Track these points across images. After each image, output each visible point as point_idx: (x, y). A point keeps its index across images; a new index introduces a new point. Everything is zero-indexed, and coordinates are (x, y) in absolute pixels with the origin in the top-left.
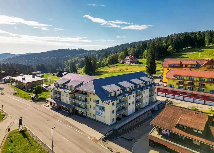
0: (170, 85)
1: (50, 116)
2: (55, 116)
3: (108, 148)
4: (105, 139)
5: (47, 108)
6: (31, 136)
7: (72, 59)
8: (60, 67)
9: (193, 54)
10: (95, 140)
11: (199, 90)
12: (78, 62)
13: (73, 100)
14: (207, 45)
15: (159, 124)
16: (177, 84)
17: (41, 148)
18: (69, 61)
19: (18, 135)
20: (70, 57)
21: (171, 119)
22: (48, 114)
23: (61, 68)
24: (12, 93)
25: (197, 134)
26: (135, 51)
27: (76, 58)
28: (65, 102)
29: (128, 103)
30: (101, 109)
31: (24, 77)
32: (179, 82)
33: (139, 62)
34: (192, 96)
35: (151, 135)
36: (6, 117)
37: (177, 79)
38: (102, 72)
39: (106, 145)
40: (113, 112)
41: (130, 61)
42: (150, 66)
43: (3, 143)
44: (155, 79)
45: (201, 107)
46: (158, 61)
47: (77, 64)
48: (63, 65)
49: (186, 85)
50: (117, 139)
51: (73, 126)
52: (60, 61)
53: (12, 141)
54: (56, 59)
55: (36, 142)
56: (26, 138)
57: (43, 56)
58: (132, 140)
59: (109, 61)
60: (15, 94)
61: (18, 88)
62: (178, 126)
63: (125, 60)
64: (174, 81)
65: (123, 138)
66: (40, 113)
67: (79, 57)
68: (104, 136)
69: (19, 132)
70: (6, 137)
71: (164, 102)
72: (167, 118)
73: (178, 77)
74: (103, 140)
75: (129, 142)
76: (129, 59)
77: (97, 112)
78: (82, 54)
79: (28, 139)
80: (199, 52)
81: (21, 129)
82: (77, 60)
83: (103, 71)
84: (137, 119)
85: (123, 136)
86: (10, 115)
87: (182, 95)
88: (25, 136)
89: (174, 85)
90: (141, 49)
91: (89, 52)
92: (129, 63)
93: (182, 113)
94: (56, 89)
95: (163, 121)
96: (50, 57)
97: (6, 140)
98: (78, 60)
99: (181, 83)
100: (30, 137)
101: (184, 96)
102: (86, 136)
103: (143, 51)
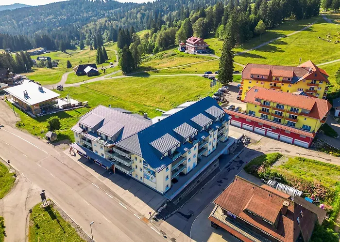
0: (250, 111)
1: (81, 175)
2: (87, 175)
3: (161, 231)
4: (157, 218)
5: (73, 158)
6: (61, 215)
7: (95, 21)
8: (76, 38)
9: (296, 34)
10: (144, 219)
11: (288, 124)
12: (105, 28)
13: (111, 156)
14: (322, 11)
15: (225, 205)
16: (260, 111)
17: (77, 236)
18: (91, 25)
19: (44, 215)
20: (91, 17)
21: (240, 199)
22: (77, 172)
23: (79, 39)
24: (13, 122)
25: (267, 224)
26: (203, 23)
27: (102, 21)
28: (99, 154)
29: (188, 158)
30: (151, 173)
31: (25, 93)
32: (263, 109)
33: (209, 48)
34: (277, 130)
35: (213, 216)
36: (17, 178)
37: (261, 105)
38: (149, 69)
39: (158, 228)
40: (167, 177)
41: (195, 48)
42: (225, 71)
43: (28, 229)
44: (230, 92)
45: (286, 151)
46: (239, 47)
47: (105, 34)
48: (81, 33)
49: (272, 115)
50: (172, 215)
51: (114, 195)
52: (74, 25)
53: (38, 227)
54: (68, 19)
55: (70, 226)
56: (56, 220)
57: (43, 13)
58: (191, 216)
59: (159, 40)
60: (19, 126)
61: (19, 109)
62: (246, 211)
63: (186, 44)
64: (256, 106)
65: (179, 212)
66: (65, 168)
67: (107, 19)
68: (156, 214)
69: (44, 209)
70: (29, 219)
71: (238, 140)
72: (234, 197)
73: (262, 102)
74: (155, 219)
75: (188, 221)
76: (193, 45)
77: (145, 175)
78: (112, 11)
79: (58, 220)
80: (305, 30)
81: (45, 204)
82: (105, 24)
83: (151, 66)
84: (199, 179)
85: (180, 209)
86: (22, 174)
87: (264, 128)
88: (54, 217)
89: (255, 112)
90: (214, 19)
91: (124, 7)
92: (193, 50)
93: (254, 192)
94: (84, 134)
95: (230, 200)
96: (56, 16)
97: (30, 225)
98: (107, 25)
99: (265, 111)
100: (60, 217)
101: (266, 130)
102: (132, 213)
103: (217, 26)
